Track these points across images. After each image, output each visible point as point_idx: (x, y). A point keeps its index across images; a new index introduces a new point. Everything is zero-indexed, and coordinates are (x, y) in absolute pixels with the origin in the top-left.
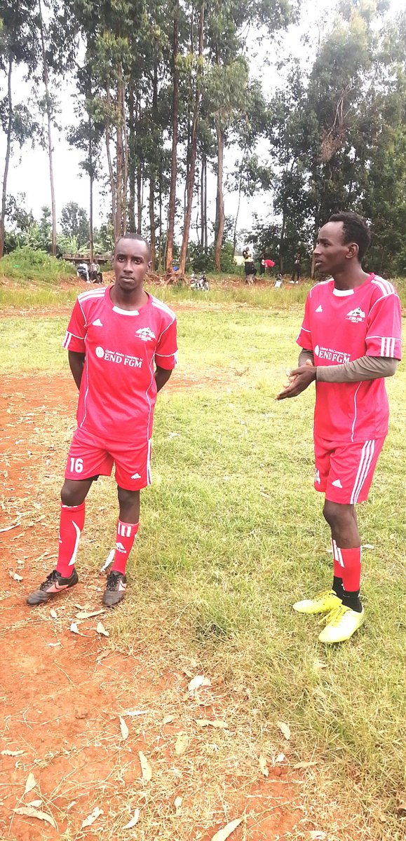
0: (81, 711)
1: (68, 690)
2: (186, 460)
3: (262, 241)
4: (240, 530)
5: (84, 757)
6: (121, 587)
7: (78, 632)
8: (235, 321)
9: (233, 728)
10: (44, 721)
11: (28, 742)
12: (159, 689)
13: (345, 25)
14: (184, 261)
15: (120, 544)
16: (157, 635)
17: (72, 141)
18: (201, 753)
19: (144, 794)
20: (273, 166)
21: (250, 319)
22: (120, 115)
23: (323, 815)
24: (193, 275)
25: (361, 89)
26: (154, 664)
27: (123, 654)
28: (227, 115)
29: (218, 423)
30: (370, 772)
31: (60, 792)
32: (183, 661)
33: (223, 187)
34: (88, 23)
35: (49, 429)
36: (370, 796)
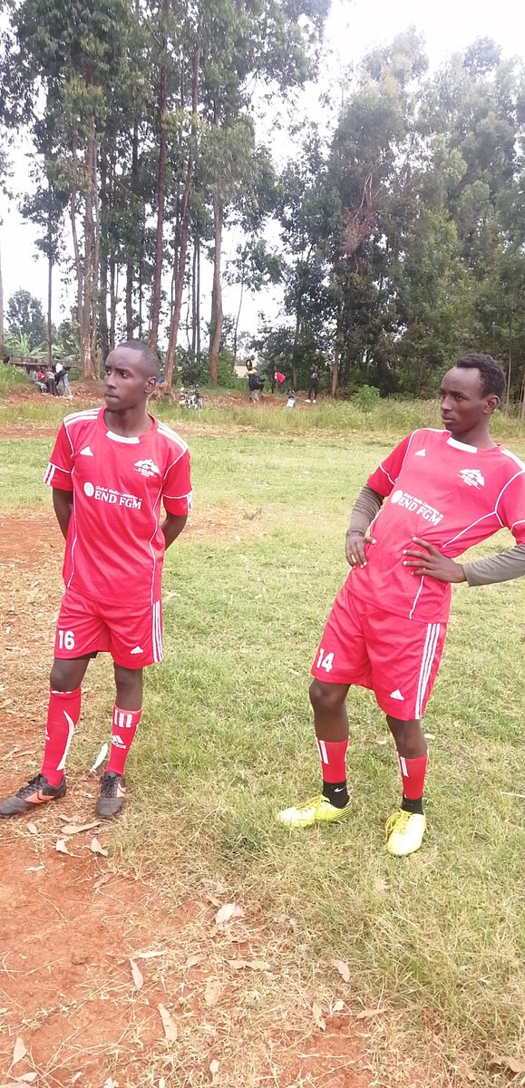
0: (79, 954)
1: (59, 927)
2: (189, 627)
3: (269, 348)
4: (267, 718)
5: (87, 1013)
6: (120, 792)
7: (66, 852)
8: (239, 449)
9: (276, 969)
10: (31, 969)
11: (12, 996)
12: (178, 922)
13: (373, 84)
14: (170, 371)
15: (118, 737)
16: (171, 853)
17: (26, 213)
18: (239, 1003)
19: (170, 1059)
20: (284, 254)
21: (258, 447)
22: (90, 182)
23: (398, 1075)
24: (182, 389)
25: (393, 164)
26: (169, 890)
27: (128, 879)
28: (227, 188)
29: (227, 580)
30: (453, 1019)
31: (59, 1061)
32: (206, 885)
33: (221, 279)
34: (51, 65)
35: (6, 587)
36: (455, 1050)
